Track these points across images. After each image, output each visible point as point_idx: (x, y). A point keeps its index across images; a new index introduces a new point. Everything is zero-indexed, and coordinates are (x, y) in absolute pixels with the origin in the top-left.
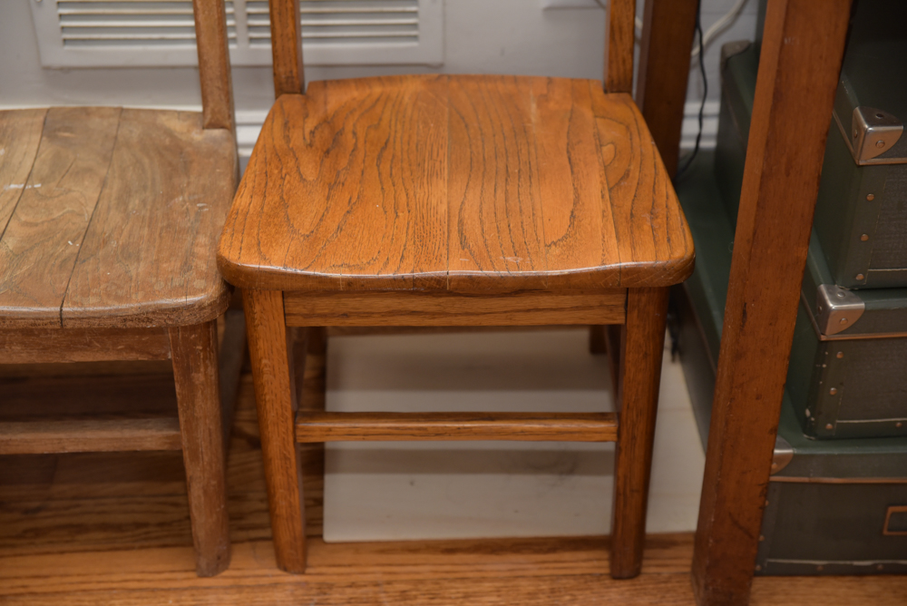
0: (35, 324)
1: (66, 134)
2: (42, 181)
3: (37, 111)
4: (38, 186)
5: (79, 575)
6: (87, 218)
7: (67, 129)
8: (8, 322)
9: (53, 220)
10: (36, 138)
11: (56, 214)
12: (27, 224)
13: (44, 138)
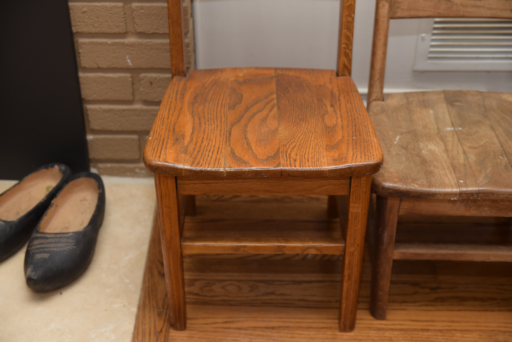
0: (508, 198)
1: (458, 104)
2: (460, 126)
3: (438, 93)
4: (460, 129)
5: (474, 322)
6: (499, 146)
7: (458, 101)
8: (495, 196)
9: (482, 146)
10: (444, 105)
11: (482, 143)
12: (470, 147)
13: (449, 106)
